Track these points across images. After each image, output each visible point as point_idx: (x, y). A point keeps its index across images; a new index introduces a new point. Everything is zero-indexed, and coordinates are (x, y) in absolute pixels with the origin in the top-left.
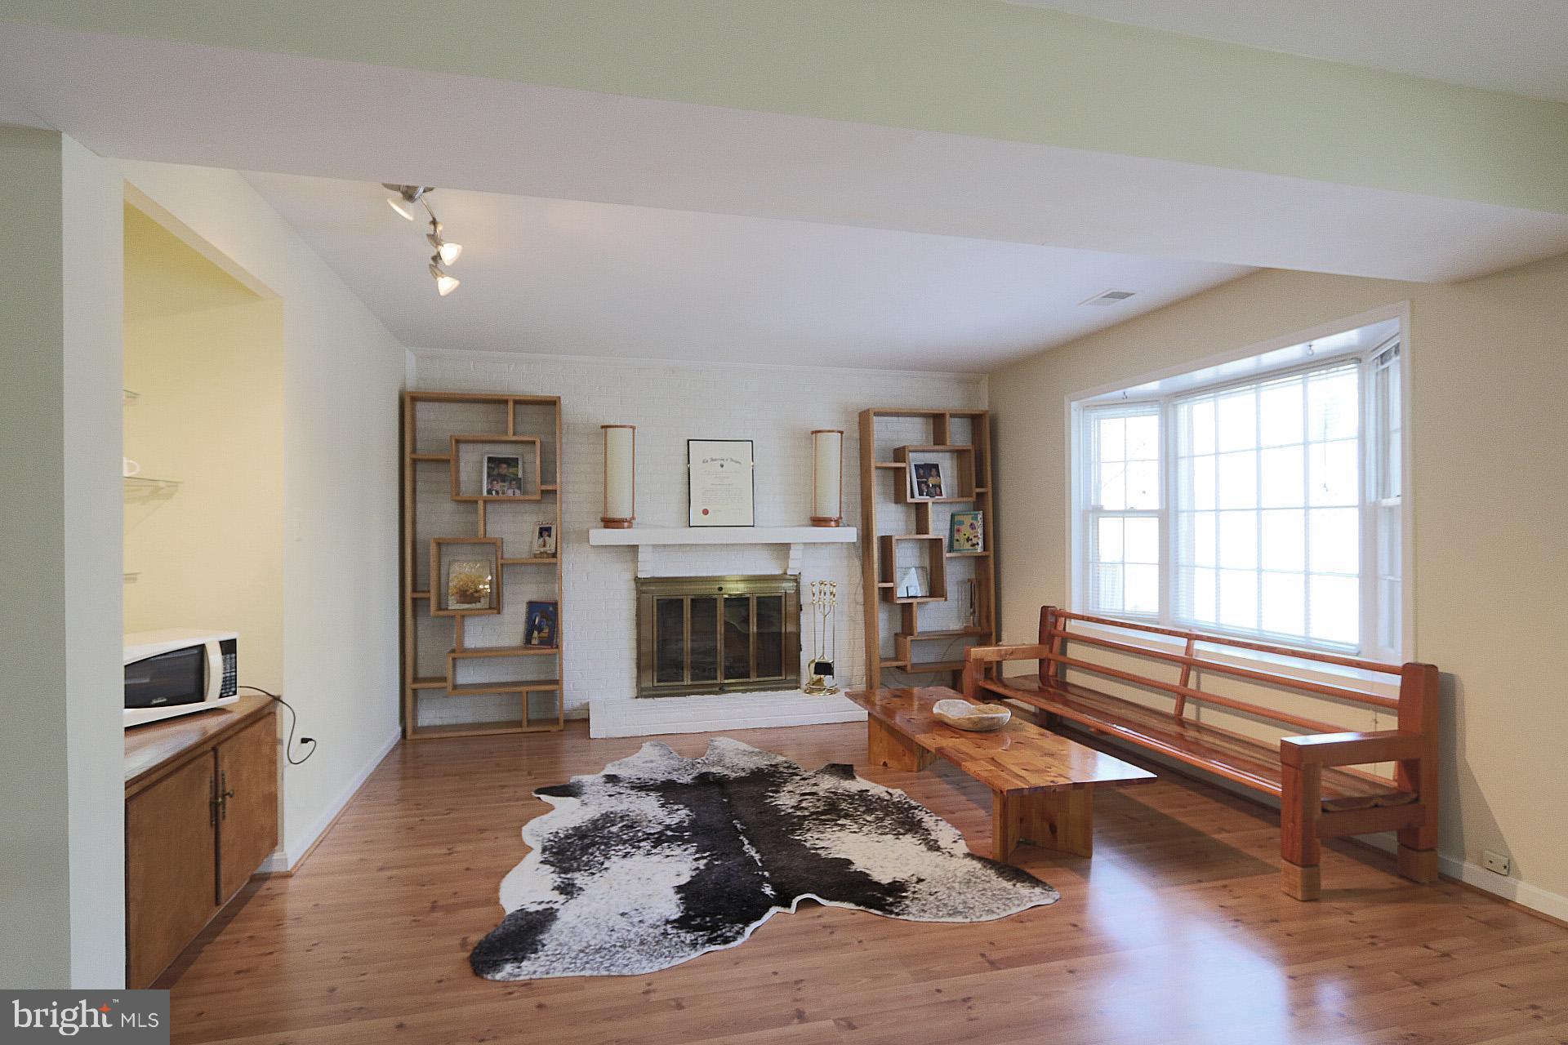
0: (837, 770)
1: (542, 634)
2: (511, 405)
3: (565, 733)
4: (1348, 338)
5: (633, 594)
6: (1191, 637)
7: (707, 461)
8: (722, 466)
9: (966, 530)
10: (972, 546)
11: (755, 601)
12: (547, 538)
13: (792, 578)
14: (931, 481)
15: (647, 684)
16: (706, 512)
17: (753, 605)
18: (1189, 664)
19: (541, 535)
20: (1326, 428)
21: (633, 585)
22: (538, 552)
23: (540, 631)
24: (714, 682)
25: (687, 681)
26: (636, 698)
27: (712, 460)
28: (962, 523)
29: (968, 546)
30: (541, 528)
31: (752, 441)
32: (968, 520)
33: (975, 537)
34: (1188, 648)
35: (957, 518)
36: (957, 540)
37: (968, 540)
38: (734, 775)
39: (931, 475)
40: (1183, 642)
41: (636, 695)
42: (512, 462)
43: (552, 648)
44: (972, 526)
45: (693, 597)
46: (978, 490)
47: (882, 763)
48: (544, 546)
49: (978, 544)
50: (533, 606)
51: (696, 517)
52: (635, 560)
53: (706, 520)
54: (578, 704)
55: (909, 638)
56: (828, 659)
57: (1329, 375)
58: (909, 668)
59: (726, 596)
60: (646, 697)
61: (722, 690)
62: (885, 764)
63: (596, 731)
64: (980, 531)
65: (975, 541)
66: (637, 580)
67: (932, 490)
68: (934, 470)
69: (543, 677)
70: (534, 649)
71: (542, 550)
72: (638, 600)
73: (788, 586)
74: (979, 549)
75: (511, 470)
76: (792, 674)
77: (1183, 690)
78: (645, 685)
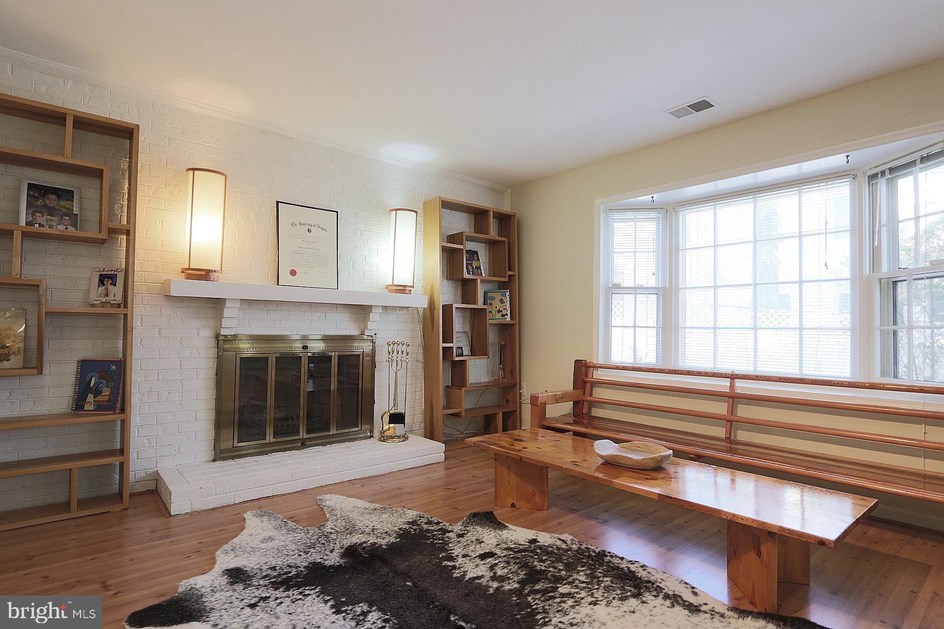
0: (481, 520)
1: (99, 398)
2: (70, 122)
3: (130, 511)
4: (837, 161)
5: (213, 352)
6: (733, 377)
7: (295, 225)
8: (309, 231)
9: (497, 304)
10: (502, 316)
11: (337, 358)
12: (110, 287)
13: (369, 338)
14: (475, 264)
15: (226, 445)
16: (293, 273)
17: (335, 362)
18: (733, 398)
19: (101, 282)
20: (826, 223)
21: (213, 342)
22: (99, 302)
23: (97, 392)
24: (297, 437)
25: (270, 438)
26: (214, 461)
27: (300, 224)
28: (493, 298)
29: (499, 316)
30: (101, 275)
31: (337, 212)
32: (498, 296)
33: (504, 309)
34: (732, 386)
35: (489, 295)
36: (490, 312)
37: (499, 311)
38: (384, 542)
39: (474, 260)
40: (727, 383)
41: (213, 458)
42: (66, 195)
43: (116, 414)
44: (502, 301)
45: (278, 355)
46: (510, 273)
47: (510, 505)
48: (107, 295)
49: (507, 315)
50: (85, 366)
51: (285, 278)
52: (218, 316)
53: (293, 280)
54: (143, 474)
55: (464, 389)
56: (400, 410)
57: (828, 187)
58: (463, 414)
59: (310, 354)
60: (224, 459)
61: (304, 444)
62: (513, 505)
63: (177, 507)
64: (508, 304)
65: (504, 312)
66: (217, 336)
67: (476, 271)
68: (475, 255)
69: (96, 448)
70: (90, 415)
71: (104, 300)
72: (219, 358)
73: (366, 347)
74: (508, 318)
75: (63, 203)
76: (367, 424)
77: (732, 418)
78: (224, 445)
